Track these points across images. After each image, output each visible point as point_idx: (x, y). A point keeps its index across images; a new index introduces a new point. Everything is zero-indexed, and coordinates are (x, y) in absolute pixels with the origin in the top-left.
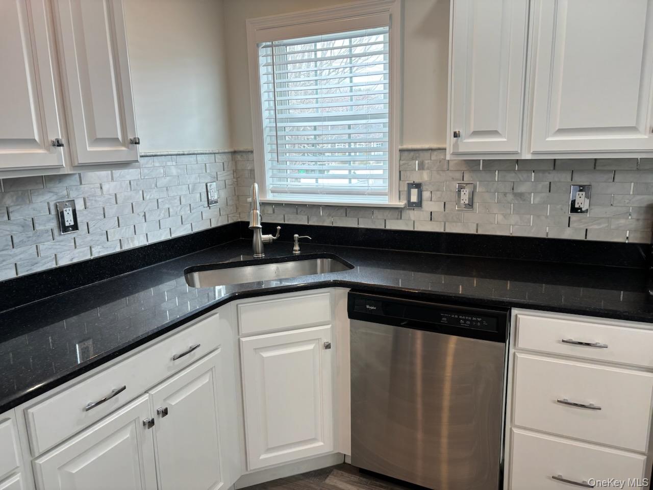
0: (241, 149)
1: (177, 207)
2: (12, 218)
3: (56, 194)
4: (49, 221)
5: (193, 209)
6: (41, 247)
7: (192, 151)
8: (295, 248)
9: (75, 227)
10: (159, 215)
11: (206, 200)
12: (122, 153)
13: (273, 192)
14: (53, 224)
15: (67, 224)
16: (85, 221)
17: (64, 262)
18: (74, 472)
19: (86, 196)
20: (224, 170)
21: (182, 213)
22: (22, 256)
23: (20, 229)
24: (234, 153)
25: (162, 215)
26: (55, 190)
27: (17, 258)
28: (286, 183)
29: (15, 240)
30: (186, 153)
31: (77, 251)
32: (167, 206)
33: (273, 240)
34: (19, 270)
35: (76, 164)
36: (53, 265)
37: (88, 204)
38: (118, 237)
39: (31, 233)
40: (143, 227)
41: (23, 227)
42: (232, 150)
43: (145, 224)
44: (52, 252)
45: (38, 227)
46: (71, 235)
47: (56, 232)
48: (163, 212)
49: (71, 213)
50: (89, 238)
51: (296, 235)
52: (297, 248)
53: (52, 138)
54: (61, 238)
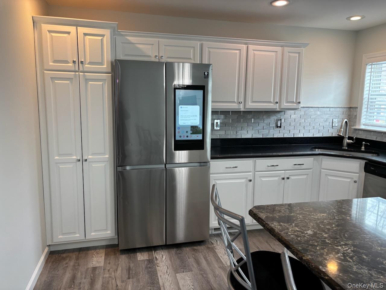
0: (353, 106)
1: (318, 126)
2: (264, 122)
3: (277, 117)
4: (274, 124)
5: (325, 128)
6: (270, 131)
7: (328, 106)
8: (362, 148)
9: (280, 127)
10: (310, 128)
11: (332, 125)
12: (294, 106)
13: (364, 125)
14: (274, 125)
15: (278, 126)
16: (284, 126)
17: (275, 136)
18: (263, 180)
19: (285, 118)
20: (343, 114)
21: (320, 128)
22: (265, 132)
23: (266, 125)
24: (350, 108)
25: (311, 128)
26: (277, 115)
27: (264, 133)
28: (372, 122)
29: (264, 128)
30: (325, 107)
31: (279, 134)
32: (313, 125)
33: (352, 143)
34: (263, 136)
35: (281, 108)
36: (272, 137)
37: (285, 121)
38: (293, 132)
39: (268, 127)
40: (303, 131)
41: (267, 124)
42: (349, 107)
43: (304, 130)
44: (273, 133)
45: (270, 125)
46: (279, 129)
47: (275, 127)
48: (312, 127)
49: (280, 123)
50: (284, 131)
51: (364, 143)
52: (363, 148)
53: (276, 101)
54: (276, 129)
